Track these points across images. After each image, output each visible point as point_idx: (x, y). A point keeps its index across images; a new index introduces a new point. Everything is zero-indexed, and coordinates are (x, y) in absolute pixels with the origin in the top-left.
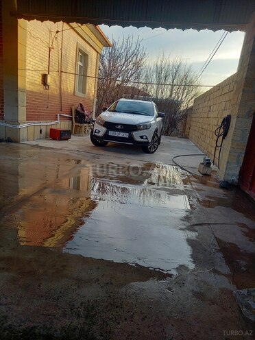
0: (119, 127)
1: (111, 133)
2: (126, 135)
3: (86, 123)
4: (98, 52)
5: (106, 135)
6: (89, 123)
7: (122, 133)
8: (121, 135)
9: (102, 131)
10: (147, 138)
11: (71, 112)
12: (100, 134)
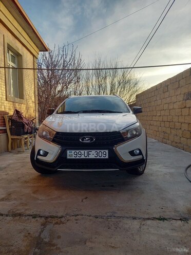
0: (87, 140)
1: (71, 154)
2: (104, 154)
3: (27, 133)
4: (34, 56)
5: (62, 159)
6: (31, 133)
7: (93, 152)
8: (93, 154)
9: (52, 152)
10: (141, 153)
11: (4, 122)
12: (50, 158)
